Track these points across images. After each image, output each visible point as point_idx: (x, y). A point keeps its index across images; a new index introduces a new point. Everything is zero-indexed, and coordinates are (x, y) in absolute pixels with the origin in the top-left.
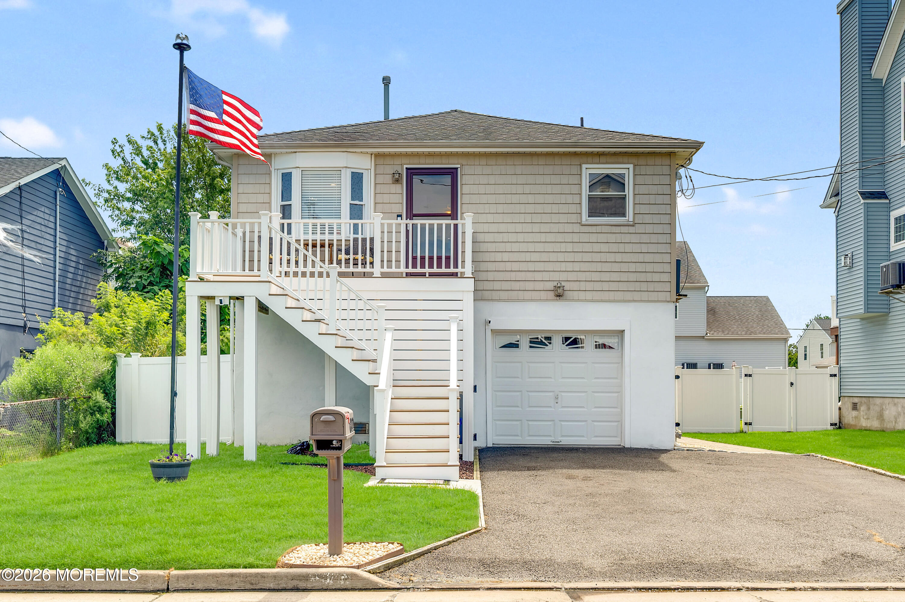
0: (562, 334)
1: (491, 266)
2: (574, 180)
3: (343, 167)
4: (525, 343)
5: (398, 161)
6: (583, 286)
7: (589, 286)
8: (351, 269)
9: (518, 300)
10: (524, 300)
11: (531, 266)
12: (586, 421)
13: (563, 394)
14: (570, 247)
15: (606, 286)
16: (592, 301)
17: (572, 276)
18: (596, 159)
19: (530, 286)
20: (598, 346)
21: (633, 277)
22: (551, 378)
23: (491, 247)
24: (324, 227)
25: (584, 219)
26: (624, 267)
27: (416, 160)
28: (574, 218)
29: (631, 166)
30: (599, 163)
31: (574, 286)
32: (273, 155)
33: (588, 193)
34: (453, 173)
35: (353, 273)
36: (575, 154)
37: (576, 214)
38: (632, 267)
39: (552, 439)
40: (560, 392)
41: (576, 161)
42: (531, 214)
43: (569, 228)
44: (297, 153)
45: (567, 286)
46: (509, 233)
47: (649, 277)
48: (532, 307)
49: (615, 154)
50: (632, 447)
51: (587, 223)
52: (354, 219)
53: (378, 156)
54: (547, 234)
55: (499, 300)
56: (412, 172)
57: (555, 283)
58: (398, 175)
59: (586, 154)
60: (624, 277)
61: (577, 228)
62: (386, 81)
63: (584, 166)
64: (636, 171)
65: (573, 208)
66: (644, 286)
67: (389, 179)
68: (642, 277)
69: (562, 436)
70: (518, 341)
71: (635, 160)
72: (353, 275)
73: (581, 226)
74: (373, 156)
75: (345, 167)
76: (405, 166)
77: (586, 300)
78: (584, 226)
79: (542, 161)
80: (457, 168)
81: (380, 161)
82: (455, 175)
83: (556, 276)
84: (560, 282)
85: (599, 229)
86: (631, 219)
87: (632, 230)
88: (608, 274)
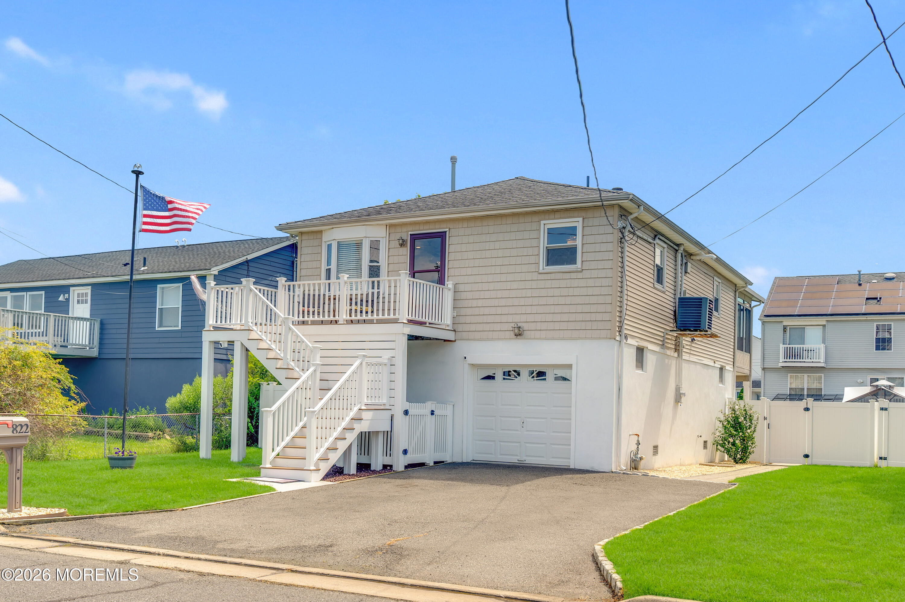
0: (528, 368)
1: (469, 311)
2: (534, 235)
3: (364, 237)
4: (499, 376)
5: (404, 229)
6: (539, 326)
7: (544, 326)
8: (364, 317)
9: (488, 339)
10: (492, 339)
11: (499, 311)
12: (545, 444)
13: (528, 420)
14: (529, 293)
15: (557, 326)
16: (546, 339)
17: (530, 318)
18: (552, 216)
19: (497, 327)
20: (557, 379)
21: (580, 317)
22: (518, 405)
23: (469, 295)
24: (352, 284)
25: (541, 268)
26: (573, 309)
27: (417, 227)
28: (533, 268)
29: (580, 219)
30: (555, 219)
31: (532, 326)
32: (323, 231)
33: (546, 245)
34: (442, 236)
35: (364, 320)
36: (535, 213)
37: (535, 264)
38: (580, 309)
39: (518, 458)
40: (526, 418)
41: (536, 218)
42: (499, 266)
43: (529, 276)
44: (334, 229)
45: (525, 326)
46: (483, 283)
47: (593, 317)
48: (500, 345)
49: (567, 210)
50: (576, 468)
51: (543, 271)
52: (373, 277)
53: (391, 226)
54: (512, 282)
55: (474, 340)
56: (414, 238)
57: (512, 325)
58: (401, 240)
59: (544, 212)
60: (572, 317)
61: (535, 276)
62: (454, 160)
63: (543, 222)
64: (584, 223)
65: (533, 259)
66: (589, 325)
67: (397, 244)
68: (587, 317)
69: (527, 456)
70: (494, 374)
71: (583, 214)
72: (365, 322)
73: (538, 274)
74: (388, 227)
75: (365, 237)
76: (410, 233)
77: (540, 339)
78: (541, 275)
79: (509, 221)
80: (446, 232)
81: (393, 230)
82: (444, 238)
83: (517, 318)
84: (517, 323)
85: (552, 276)
86: (580, 266)
87: (580, 275)
88: (559, 315)
